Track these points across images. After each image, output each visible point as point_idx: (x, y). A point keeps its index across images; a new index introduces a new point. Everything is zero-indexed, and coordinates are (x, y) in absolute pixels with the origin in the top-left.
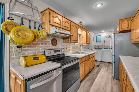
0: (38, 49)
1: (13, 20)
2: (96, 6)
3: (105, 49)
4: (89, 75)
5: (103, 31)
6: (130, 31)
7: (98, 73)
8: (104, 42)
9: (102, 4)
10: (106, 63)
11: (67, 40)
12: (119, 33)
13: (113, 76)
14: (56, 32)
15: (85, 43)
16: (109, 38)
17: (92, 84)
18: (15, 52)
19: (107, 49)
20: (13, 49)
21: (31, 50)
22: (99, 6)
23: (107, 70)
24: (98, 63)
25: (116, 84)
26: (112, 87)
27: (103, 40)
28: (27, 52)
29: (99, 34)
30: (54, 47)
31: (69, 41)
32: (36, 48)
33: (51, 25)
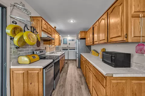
0: (28, 50)
1: (16, 23)
2: (70, 21)
3: (70, 50)
4: (63, 69)
5: (69, 36)
6: (85, 39)
7: (68, 67)
8: (69, 44)
9: (73, 21)
10: (71, 61)
11: (48, 42)
12: (80, 39)
13: (77, 66)
14: (48, 37)
15: (58, 45)
16: (73, 41)
17: (67, 74)
18: (13, 52)
19: (71, 49)
20: (12, 50)
21: (24, 51)
22: (72, 21)
23: (73, 65)
24: (66, 61)
25: (79, 70)
26: (78, 72)
27: (68, 42)
28: (21, 52)
29: (66, 38)
30: (38, 48)
31: (50, 43)
32: (27, 49)
33: (42, 30)
